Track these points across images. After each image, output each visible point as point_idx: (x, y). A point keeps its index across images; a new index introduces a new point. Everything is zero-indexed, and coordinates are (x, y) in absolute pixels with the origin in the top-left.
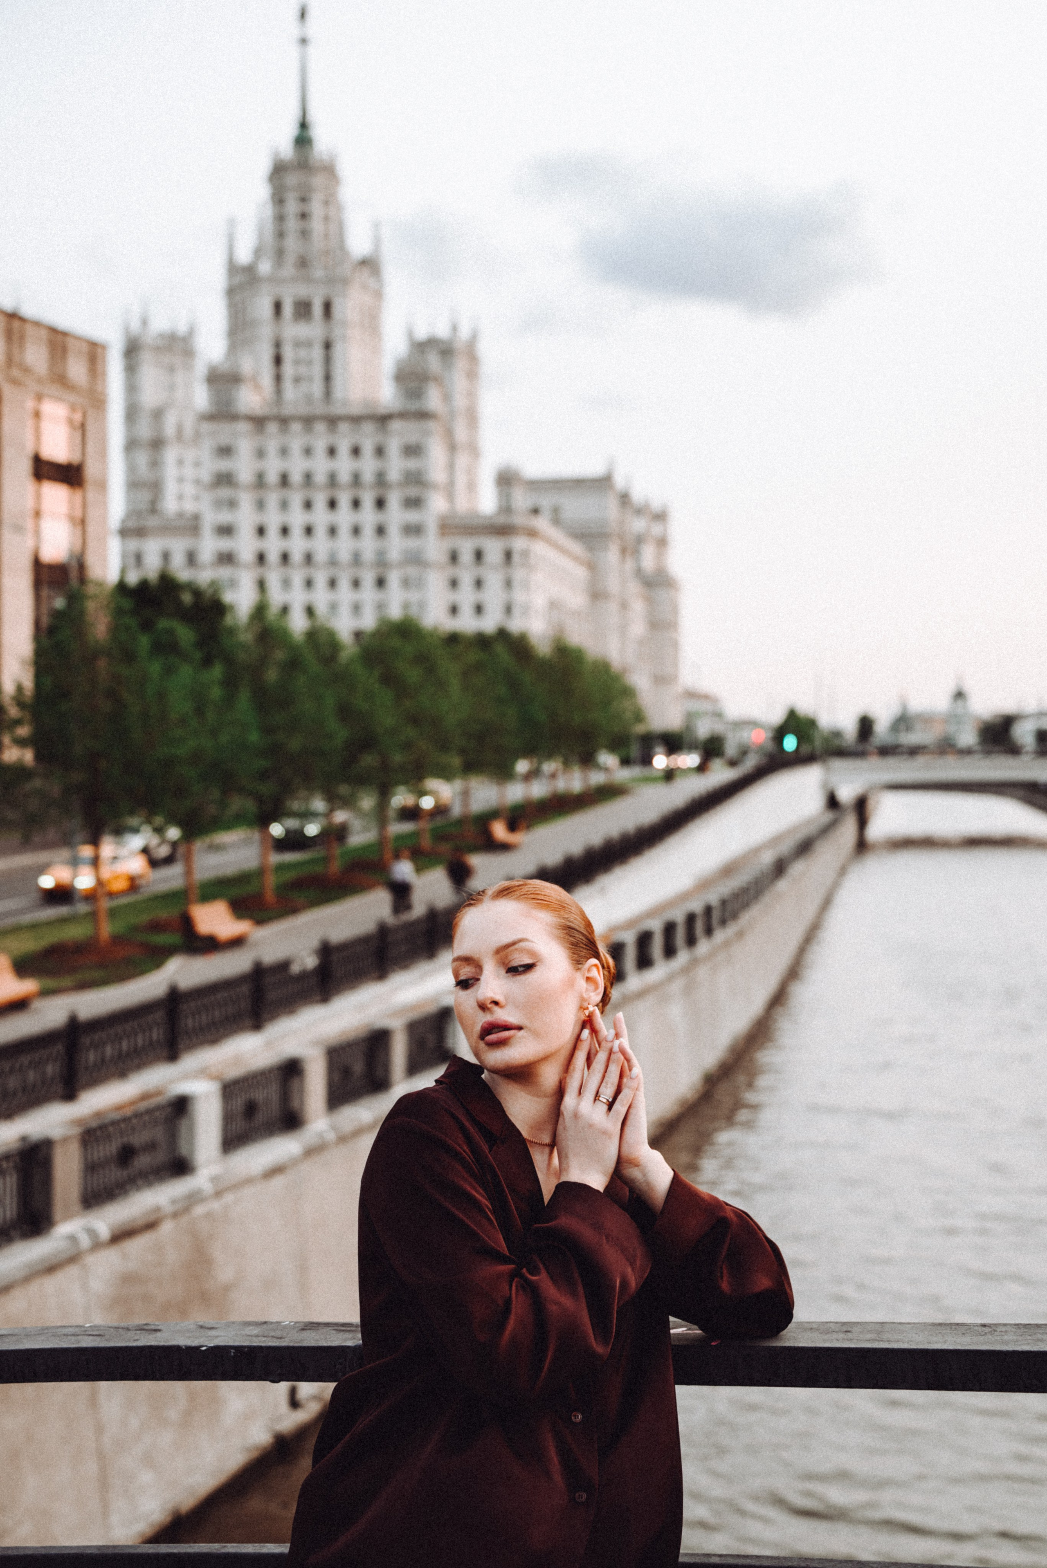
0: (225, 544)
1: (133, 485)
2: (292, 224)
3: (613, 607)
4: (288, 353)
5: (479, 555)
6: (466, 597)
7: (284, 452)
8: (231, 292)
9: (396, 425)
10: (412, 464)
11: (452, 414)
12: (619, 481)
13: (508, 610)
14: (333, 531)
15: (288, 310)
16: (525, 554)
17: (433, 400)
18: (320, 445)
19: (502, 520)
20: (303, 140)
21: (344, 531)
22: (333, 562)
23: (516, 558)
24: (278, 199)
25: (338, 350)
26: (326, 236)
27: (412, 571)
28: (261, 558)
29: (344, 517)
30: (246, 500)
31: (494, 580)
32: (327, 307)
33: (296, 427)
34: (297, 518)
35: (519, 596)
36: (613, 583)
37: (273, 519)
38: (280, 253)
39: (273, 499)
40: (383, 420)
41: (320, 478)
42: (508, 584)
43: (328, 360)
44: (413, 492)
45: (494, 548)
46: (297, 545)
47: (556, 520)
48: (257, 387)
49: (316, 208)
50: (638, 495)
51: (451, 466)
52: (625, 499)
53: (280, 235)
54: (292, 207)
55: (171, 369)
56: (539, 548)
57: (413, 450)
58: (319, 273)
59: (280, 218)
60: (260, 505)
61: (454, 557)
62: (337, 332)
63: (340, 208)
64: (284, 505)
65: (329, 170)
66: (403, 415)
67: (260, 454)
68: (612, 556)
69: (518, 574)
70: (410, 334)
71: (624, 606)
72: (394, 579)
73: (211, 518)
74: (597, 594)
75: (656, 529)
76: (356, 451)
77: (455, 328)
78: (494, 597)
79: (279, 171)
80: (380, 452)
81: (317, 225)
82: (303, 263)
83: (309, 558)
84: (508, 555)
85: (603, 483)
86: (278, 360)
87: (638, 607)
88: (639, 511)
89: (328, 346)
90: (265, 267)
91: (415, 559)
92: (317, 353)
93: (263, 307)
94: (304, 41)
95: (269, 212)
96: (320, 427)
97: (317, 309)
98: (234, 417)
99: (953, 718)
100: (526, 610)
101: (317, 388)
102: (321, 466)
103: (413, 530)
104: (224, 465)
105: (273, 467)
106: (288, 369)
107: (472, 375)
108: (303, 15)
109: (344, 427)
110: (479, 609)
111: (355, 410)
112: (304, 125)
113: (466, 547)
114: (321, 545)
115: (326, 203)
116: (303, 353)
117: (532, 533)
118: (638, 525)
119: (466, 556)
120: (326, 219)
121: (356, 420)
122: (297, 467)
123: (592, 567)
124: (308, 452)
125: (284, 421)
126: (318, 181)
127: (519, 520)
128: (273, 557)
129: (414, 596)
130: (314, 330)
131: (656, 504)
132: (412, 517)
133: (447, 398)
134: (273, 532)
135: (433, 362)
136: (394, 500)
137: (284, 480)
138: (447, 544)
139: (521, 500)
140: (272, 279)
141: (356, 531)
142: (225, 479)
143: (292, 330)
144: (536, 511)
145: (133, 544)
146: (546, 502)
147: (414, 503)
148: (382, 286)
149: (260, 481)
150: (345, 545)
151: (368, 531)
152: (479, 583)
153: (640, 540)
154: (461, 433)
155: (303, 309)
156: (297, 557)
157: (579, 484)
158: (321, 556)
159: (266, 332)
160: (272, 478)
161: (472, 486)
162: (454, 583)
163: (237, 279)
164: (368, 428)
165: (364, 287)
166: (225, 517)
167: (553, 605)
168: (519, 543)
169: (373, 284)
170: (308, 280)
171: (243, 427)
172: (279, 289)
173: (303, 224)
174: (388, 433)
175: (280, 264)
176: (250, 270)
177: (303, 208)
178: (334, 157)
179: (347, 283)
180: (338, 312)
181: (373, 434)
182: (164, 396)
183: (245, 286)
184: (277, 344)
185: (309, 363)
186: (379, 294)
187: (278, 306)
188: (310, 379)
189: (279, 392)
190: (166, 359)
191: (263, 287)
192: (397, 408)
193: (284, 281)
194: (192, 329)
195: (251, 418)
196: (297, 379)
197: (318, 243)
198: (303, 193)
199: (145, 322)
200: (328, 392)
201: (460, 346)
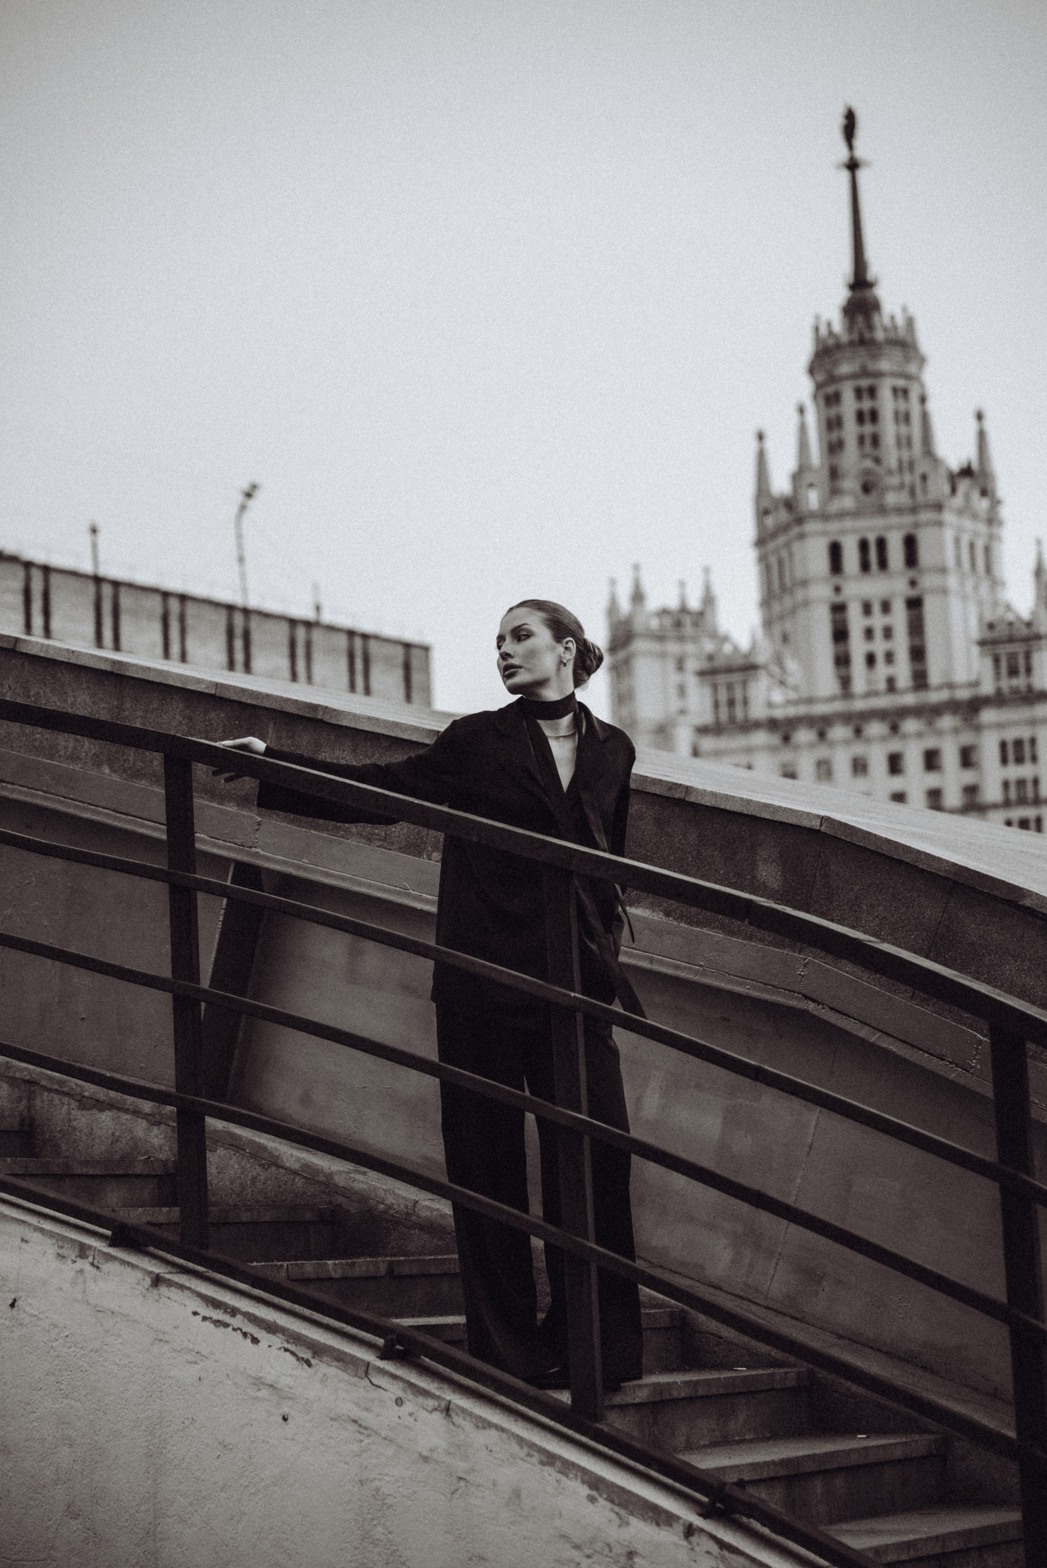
2: (850, 430)
4: (856, 622)
8: (762, 539)
9: (988, 716)
10: (1015, 772)
15: (851, 558)
18: (878, 756)
20: (861, 303)
25: (931, 608)
26: (904, 442)
32: (911, 547)
38: (833, 475)
40: (971, 708)
43: (916, 627)
44: (1020, 813)
48: (781, 676)
49: (887, 404)
53: (834, 448)
54: (849, 406)
55: (680, 661)
57: (1020, 751)
58: (892, 498)
59: (833, 424)
62: (928, 581)
66: (999, 700)
70: (1039, 571)
76: (931, 760)
79: (825, 355)
80: (967, 758)
81: (889, 430)
82: (870, 485)
86: (840, 634)
89: (915, 604)
90: (813, 499)
92: (899, 617)
93: (814, 556)
94: (853, 166)
95: (812, 418)
97: (896, 553)
98: (748, 726)
101: (903, 670)
106: (858, 647)
108: (850, 128)
109: (912, 725)
115: (901, 393)
116: (878, 621)
120: (903, 415)
121: (932, 713)
124: (860, 767)
126: (890, 362)
130: (892, 584)
140: (823, 514)
143: (861, 587)
148: (996, 503)
155: (874, 555)
159: (820, 592)
163: (770, 521)
164: (949, 722)
165: (965, 510)
169: (983, 504)
170: (882, 510)
171: (760, 738)
172: (834, 526)
173: (868, 429)
174: (978, 728)
175: (835, 492)
176: (789, 504)
177: (866, 405)
178: (910, 322)
179: (939, 507)
180: (925, 555)
181: (956, 731)
182: (675, 704)
183: (784, 528)
184: (838, 609)
185: (888, 633)
186: (993, 520)
187: (835, 552)
188: (889, 657)
189: (845, 682)
190: (673, 648)
191: (811, 527)
192: (987, 688)
193: (841, 515)
194: (709, 600)
195: (772, 724)
196: (871, 660)
197: (891, 455)
198: (864, 383)
199: (638, 597)
200: (920, 674)
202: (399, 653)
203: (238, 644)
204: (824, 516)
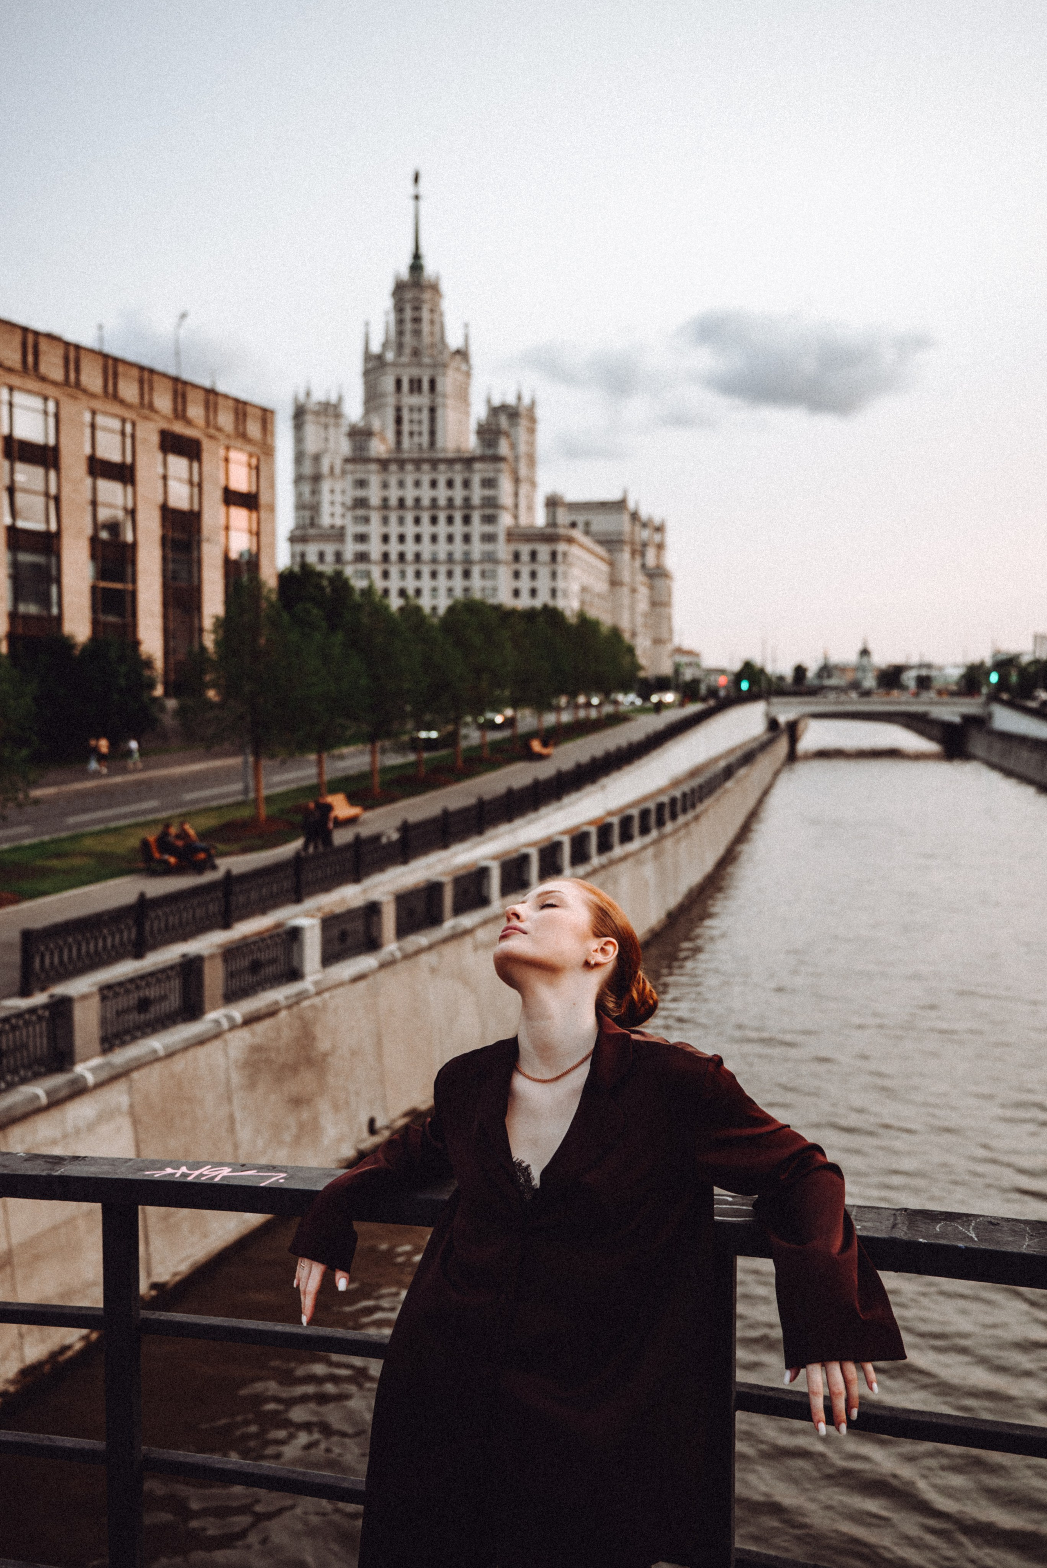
0: (361, 547)
1: (300, 506)
2: (408, 326)
3: (626, 590)
4: (406, 415)
5: (533, 555)
6: (525, 584)
7: (401, 484)
8: (367, 373)
9: (477, 466)
10: (488, 492)
11: (517, 459)
12: (631, 505)
13: (554, 592)
14: (434, 538)
15: (405, 385)
16: (565, 554)
17: (504, 448)
18: (426, 479)
19: (549, 530)
20: (416, 266)
21: (442, 538)
22: (434, 561)
23: (560, 558)
24: (399, 309)
25: (439, 413)
26: (432, 334)
27: (488, 567)
28: (386, 557)
29: (442, 529)
30: (375, 517)
31: (544, 572)
32: (433, 383)
33: (409, 467)
34: (410, 530)
35: (560, 584)
36: (626, 576)
37: (394, 530)
38: (400, 346)
39: (393, 517)
40: (468, 462)
41: (426, 502)
42: (554, 575)
43: (433, 420)
44: (489, 511)
45: (544, 551)
46: (410, 548)
47: (587, 532)
48: (383, 440)
49: (425, 315)
50: (644, 514)
51: (516, 495)
52: (635, 516)
53: (400, 333)
54: (408, 314)
55: (326, 427)
56: (574, 550)
57: (489, 483)
58: (426, 360)
59: (400, 322)
60: (385, 521)
61: (517, 557)
62: (439, 400)
63: (441, 314)
64: (401, 521)
65: (435, 288)
66: (482, 459)
67: (385, 486)
68: (626, 555)
69: (560, 569)
70: (489, 401)
71: (634, 591)
72: (476, 571)
73: (352, 529)
74: (614, 583)
75: (657, 538)
76: (450, 484)
77: (519, 398)
78: (543, 584)
79: (400, 289)
80: (466, 484)
81: (426, 327)
82: (416, 353)
83: (418, 557)
84: (554, 555)
85: (619, 505)
86: (399, 421)
87: (643, 592)
88: (644, 525)
89: (432, 410)
90: (390, 356)
91: (490, 558)
92: (425, 415)
93: (388, 383)
94: (417, 197)
95: (392, 317)
96: (426, 467)
97: (426, 386)
98: (367, 460)
99: (860, 668)
100: (565, 594)
101: (425, 439)
102: (426, 494)
103: (489, 538)
104: (360, 493)
105: (394, 495)
106: (406, 427)
107: (532, 431)
108: (416, 179)
109: (442, 467)
110: (533, 592)
111: (450, 455)
112: (417, 256)
113: (525, 549)
114: (426, 549)
115: (432, 311)
116: (416, 416)
117: (570, 540)
118: (645, 534)
119: (525, 557)
120: (432, 322)
121: (450, 462)
122: (410, 494)
123: (612, 564)
124: (417, 484)
125: (401, 463)
126: (427, 296)
127: (562, 531)
128: (394, 557)
129: (488, 583)
130: (423, 400)
131: (657, 521)
132: (488, 529)
133: (513, 446)
134: (394, 539)
135: (504, 421)
136: (476, 517)
137: (401, 502)
138: (513, 547)
139: (563, 517)
140: (394, 364)
141: (450, 538)
142: (361, 503)
143: (409, 400)
144: (573, 525)
145: (299, 548)
146: (581, 519)
147: (490, 519)
148: (470, 367)
149: (385, 504)
150: (442, 548)
151: (458, 539)
152: (533, 575)
153: (645, 545)
154: (523, 471)
155: (416, 386)
156: (410, 557)
157: (604, 506)
158: (426, 556)
159: (391, 400)
160: (393, 502)
161: (530, 508)
162: (517, 575)
163: (370, 365)
164: (458, 467)
165: (458, 369)
166: (361, 529)
167: (584, 590)
168: (561, 547)
169: (464, 367)
170: (420, 365)
171: (374, 467)
172: (399, 371)
173: (417, 326)
174: (472, 471)
175: (400, 354)
176: (380, 358)
177: (416, 314)
178: (438, 278)
179: (446, 367)
180: (439, 387)
181: (462, 472)
182: (322, 445)
183: (376, 369)
184: (398, 409)
185: (420, 422)
186: (468, 374)
187: (399, 383)
188: (420, 434)
189: (399, 442)
190: (323, 419)
191: (388, 369)
192: (478, 453)
193: (402, 365)
194: (340, 399)
195: (379, 461)
196: (411, 434)
197: (426, 339)
198: (416, 304)
199: (308, 394)
200: (432, 443)
201: (523, 410)
202: (259, 413)
203: (179, 400)
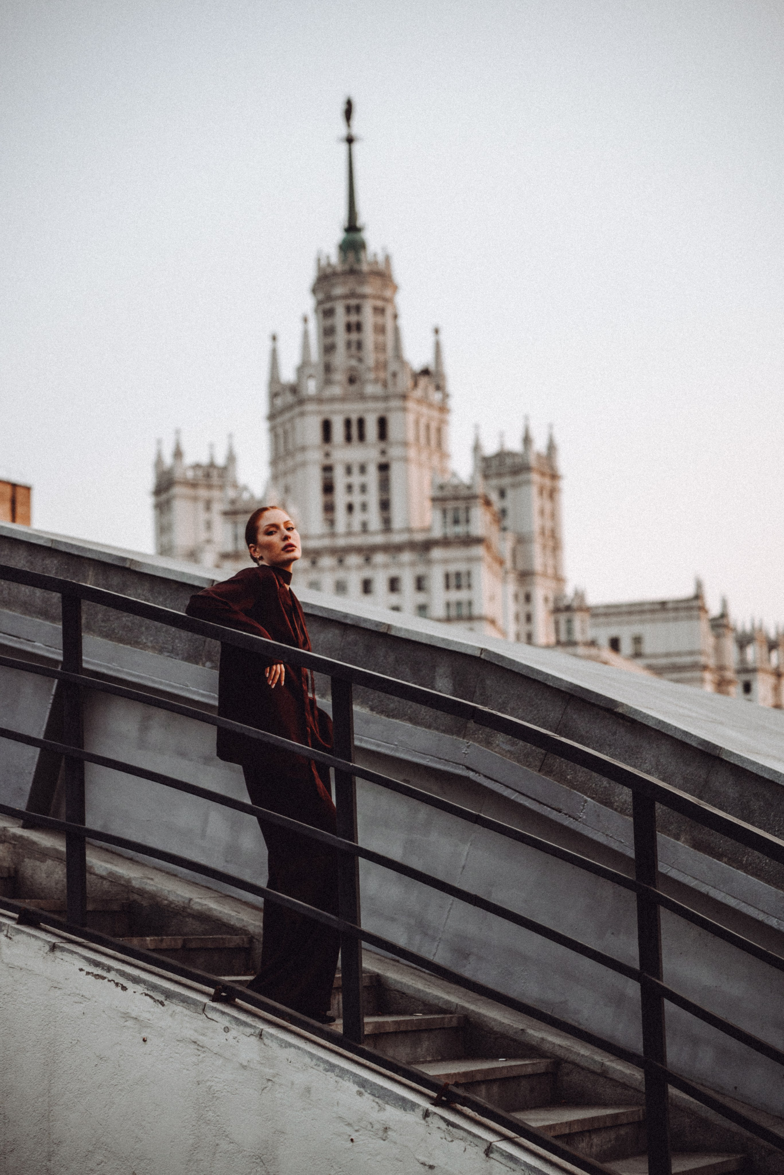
2: (341, 337)
4: (340, 479)
8: (274, 415)
9: (437, 553)
10: (457, 596)
15: (338, 431)
17: (480, 522)
18: (354, 580)
20: (352, 243)
24: (324, 311)
25: (396, 472)
26: (380, 348)
32: (383, 426)
38: (327, 370)
40: (424, 547)
43: (385, 485)
49: (368, 318)
53: (329, 349)
54: (340, 319)
55: (208, 504)
57: (458, 581)
58: (370, 389)
59: (328, 332)
62: (394, 452)
65: (384, 275)
66: (445, 542)
70: (477, 448)
76: (394, 585)
77: (527, 440)
79: (324, 280)
80: (420, 584)
81: (369, 337)
82: (354, 378)
86: (328, 488)
89: (384, 468)
90: (311, 387)
92: (372, 476)
93: (310, 429)
94: (350, 140)
95: (313, 326)
97: (372, 430)
101: (374, 516)
106: (341, 498)
108: (348, 113)
109: (381, 558)
115: (380, 311)
116: (356, 479)
120: (380, 329)
121: (395, 549)
124: (341, 587)
126: (371, 288)
130: (367, 453)
139: (583, 629)
143: (345, 454)
146: (625, 632)
148: (446, 396)
155: (355, 431)
159: (314, 456)
163: (279, 401)
164: (407, 557)
165: (423, 401)
169: (437, 397)
170: (362, 397)
172: (326, 408)
173: (354, 336)
174: (429, 562)
175: (328, 382)
176: (294, 389)
177: (353, 318)
178: (388, 259)
179: (404, 397)
180: (392, 430)
181: (413, 564)
182: (203, 535)
183: (289, 408)
184: (328, 469)
185: (363, 489)
186: (443, 409)
187: (327, 427)
188: (364, 507)
189: (331, 524)
190: (203, 493)
191: (310, 407)
192: (437, 533)
193: (332, 400)
194: (231, 458)
196: (350, 508)
197: (370, 357)
198: (353, 302)
199: (178, 454)
200: (387, 522)
201: (533, 461)
202: (8, 490)
204: (319, 400)
